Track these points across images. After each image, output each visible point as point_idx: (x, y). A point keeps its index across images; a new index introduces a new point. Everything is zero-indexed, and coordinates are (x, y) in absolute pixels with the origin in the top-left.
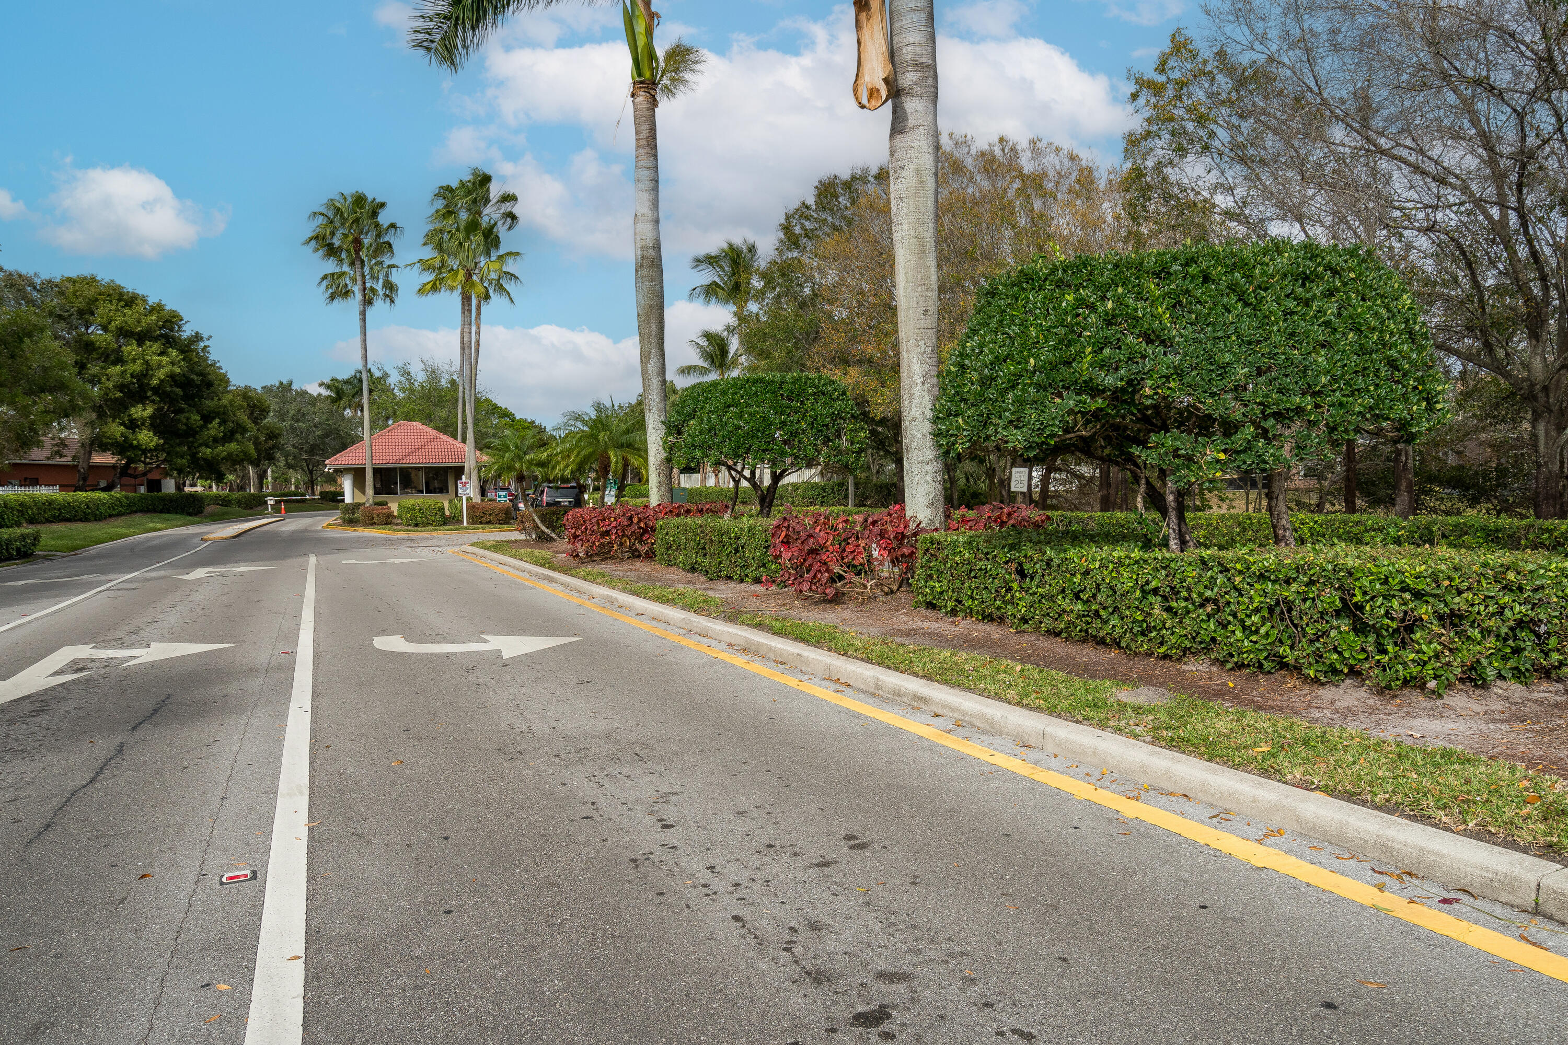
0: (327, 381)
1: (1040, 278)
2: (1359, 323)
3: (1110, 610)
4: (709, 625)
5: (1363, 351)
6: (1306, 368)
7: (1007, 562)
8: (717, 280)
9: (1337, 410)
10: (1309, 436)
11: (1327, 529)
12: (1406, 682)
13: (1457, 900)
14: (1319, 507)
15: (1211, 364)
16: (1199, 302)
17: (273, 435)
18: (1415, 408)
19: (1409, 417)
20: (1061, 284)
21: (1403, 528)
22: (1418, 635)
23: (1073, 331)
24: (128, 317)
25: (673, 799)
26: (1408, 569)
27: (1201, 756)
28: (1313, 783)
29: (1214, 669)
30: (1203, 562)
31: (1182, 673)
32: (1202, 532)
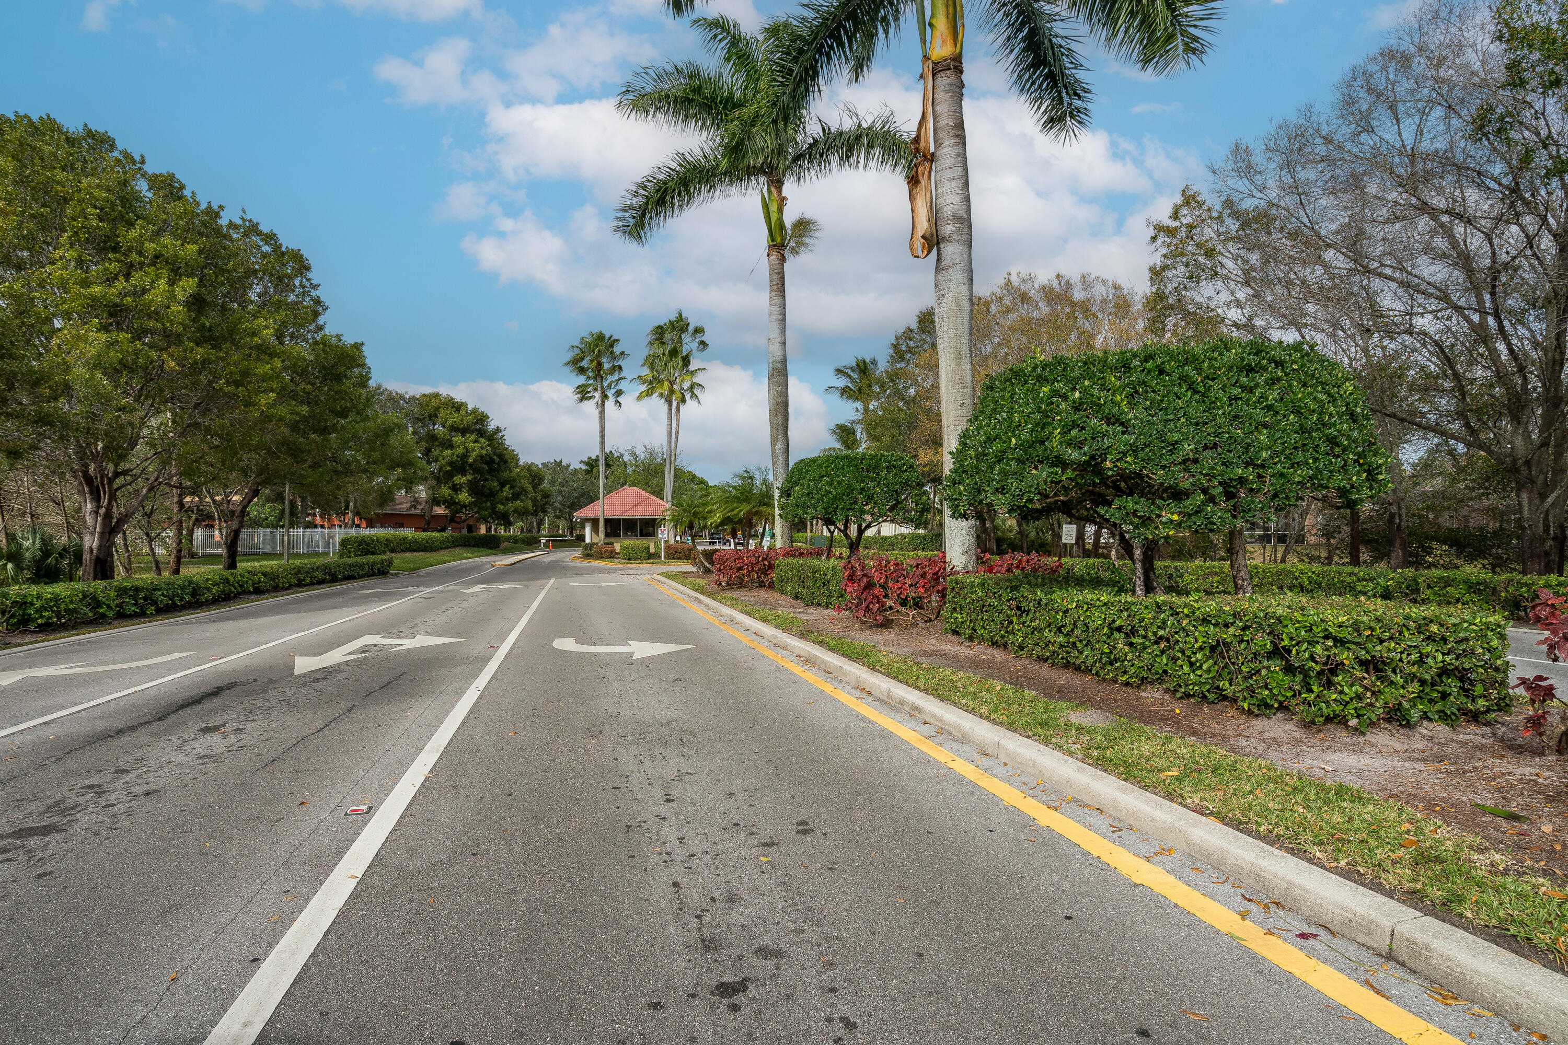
0: (586, 459)
1: (1025, 375)
2: (1300, 407)
3: (1085, 643)
4: (788, 640)
5: (1302, 430)
6: (1248, 445)
7: (1009, 601)
8: (850, 385)
9: (1277, 479)
10: (1253, 502)
11: (1323, 578)
12: (1329, 720)
13: (1315, 936)
14: (1329, 560)
15: (1163, 441)
16: (1154, 391)
17: (546, 495)
18: (1354, 478)
19: (1348, 487)
20: (1040, 379)
21: (1392, 579)
22: (1340, 678)
23: (1048, 417)
24: (454, 419)
25: (687, 778)
26: (1332, 619)
27: (1119, 775)
28: (1209, 809)
29: (1167, 697)
30: (1158, 606)
31: (1139, 698)
32: (1216, 578)
